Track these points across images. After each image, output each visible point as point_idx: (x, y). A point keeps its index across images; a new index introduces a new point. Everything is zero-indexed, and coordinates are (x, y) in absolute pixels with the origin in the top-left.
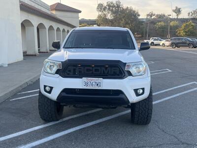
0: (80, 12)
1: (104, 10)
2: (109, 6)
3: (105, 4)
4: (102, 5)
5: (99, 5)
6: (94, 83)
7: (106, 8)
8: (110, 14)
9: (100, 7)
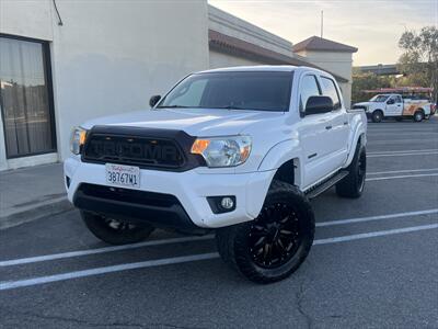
0: (355, 50)
1: (415, 44)
2: (427, 35)
3: (418, 33)
4: (411, 34)
5: (404, 36)
6: (125, 177)
7: (419, 40)
8: (426, 52)
9: (408, 40)
